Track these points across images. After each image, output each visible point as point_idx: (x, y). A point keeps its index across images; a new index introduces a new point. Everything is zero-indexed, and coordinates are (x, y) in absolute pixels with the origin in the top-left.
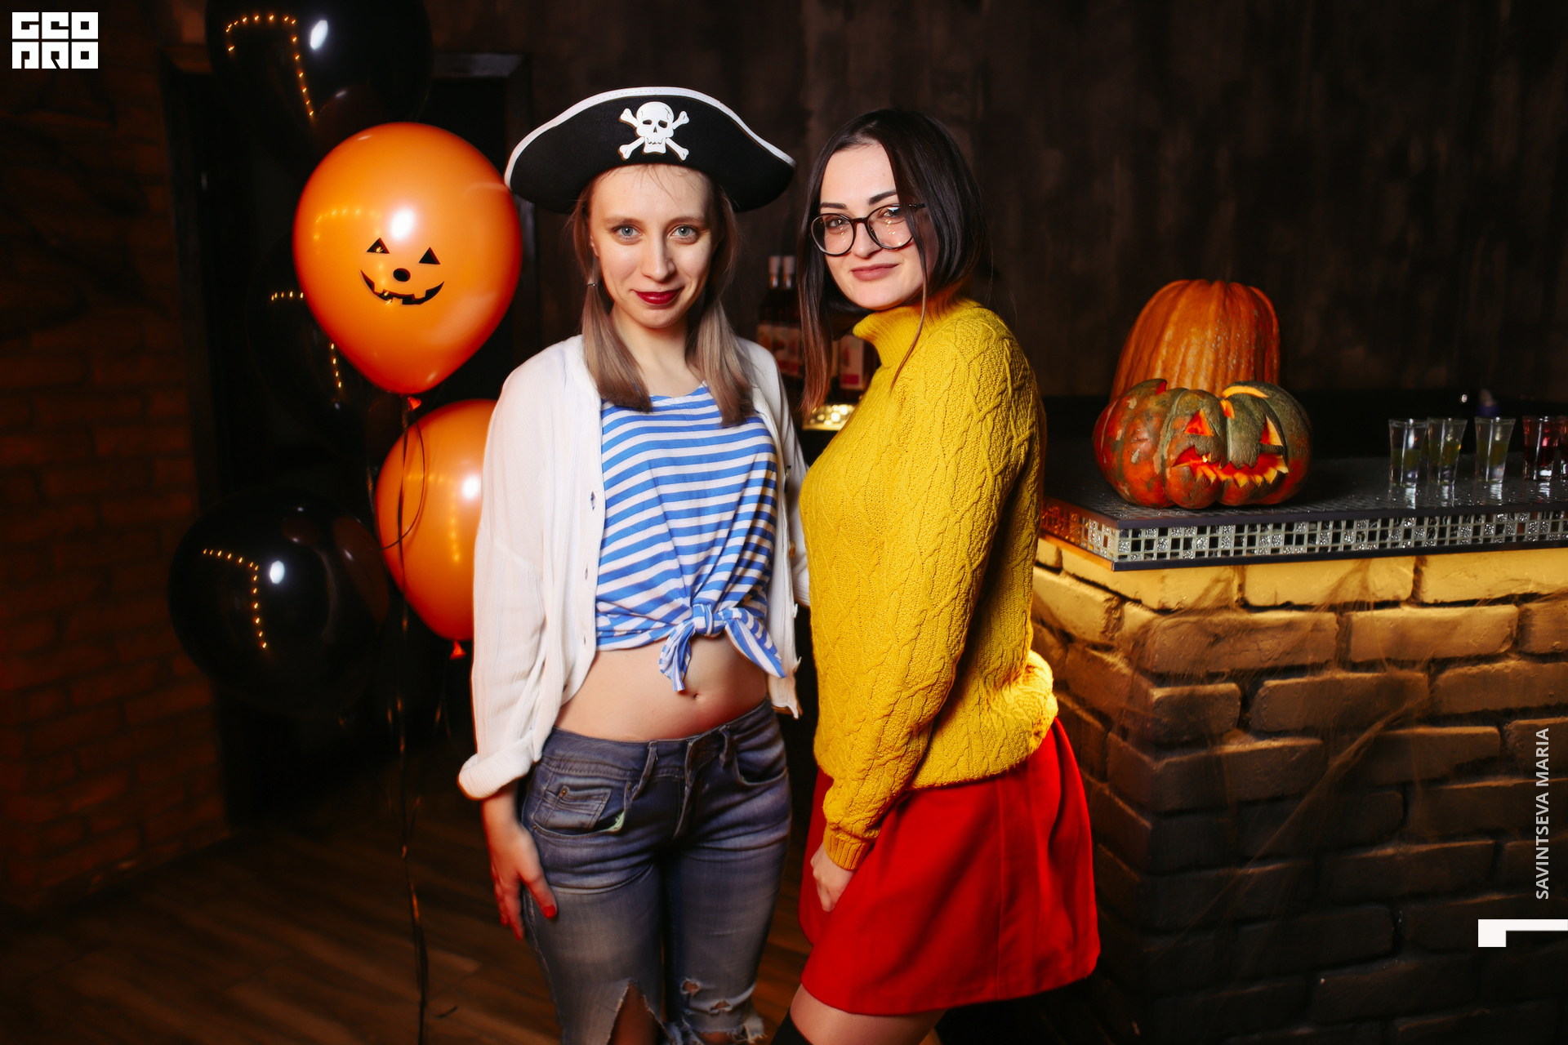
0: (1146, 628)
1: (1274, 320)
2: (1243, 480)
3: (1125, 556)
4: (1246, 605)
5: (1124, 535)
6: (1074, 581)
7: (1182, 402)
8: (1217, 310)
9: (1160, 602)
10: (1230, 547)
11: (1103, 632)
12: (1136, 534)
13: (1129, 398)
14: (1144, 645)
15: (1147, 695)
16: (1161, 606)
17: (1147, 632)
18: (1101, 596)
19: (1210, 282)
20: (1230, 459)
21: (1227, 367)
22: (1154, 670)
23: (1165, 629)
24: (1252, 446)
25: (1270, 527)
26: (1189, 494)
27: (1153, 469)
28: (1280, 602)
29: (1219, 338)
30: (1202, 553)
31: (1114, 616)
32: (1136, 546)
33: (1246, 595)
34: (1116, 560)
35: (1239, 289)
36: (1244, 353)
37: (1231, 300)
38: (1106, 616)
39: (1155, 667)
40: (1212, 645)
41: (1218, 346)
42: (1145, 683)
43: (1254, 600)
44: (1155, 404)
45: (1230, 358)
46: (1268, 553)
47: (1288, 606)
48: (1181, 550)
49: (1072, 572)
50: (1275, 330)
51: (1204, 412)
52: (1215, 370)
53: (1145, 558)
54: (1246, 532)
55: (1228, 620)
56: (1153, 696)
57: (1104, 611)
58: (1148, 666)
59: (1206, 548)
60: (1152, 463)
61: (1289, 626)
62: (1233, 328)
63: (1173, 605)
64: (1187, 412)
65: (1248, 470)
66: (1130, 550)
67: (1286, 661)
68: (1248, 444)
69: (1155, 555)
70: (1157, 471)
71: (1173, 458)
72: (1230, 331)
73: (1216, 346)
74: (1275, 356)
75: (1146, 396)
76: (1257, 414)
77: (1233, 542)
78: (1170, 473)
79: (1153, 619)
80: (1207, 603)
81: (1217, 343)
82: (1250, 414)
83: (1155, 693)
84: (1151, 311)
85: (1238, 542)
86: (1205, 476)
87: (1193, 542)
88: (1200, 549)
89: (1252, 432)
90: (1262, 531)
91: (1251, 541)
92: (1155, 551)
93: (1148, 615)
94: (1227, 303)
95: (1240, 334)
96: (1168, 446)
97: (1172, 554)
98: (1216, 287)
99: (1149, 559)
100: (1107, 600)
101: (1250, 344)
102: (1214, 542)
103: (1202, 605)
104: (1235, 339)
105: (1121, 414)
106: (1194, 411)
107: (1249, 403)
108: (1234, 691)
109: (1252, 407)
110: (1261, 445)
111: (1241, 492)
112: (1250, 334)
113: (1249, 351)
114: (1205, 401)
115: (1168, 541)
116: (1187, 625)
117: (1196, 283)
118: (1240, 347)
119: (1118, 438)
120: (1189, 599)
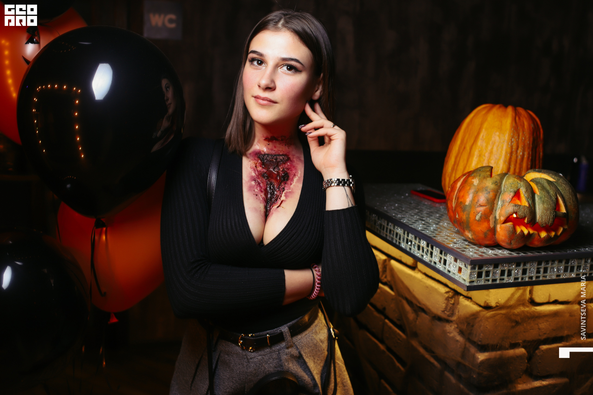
0: (474, 316)
1: (541, 130)
2: (543, 234)
3: (473, 282)
4: (533, 303)
5: (473, 268)
6: (424, 276)
7: (507, 183)
8: (512, 123)
9: (485, 302)
10: (534, 275)
11: (443, 311)
12: (480, 267)
13: (473, 178)
14: (473, 326)
15: (474, 357)
16: (486, 305)
17: (475, 318)
18: (443, 289)
19: (506, 106)
20: (537, 221)
21: (517, 157)
22: (479, 343)
23: (487, 318)
24: (551, 213)
25: (556, 262)
26: (511, 242)
27: (489, 225)
28: (552, 300)
29: (513, 140)
30: (517, 279)
31: (451, 302)
32: (480, 275)
33: (533, 297)
34: (468, 284)
35: (521, 111)
36: (526, 149)
37: (519, 118)
38: (446, 302)
39: (480, 341)
40: (513, 327)
41: (512, 144)
42: (473, 350)
43: (538, 300)
44: (491, 183)
45: (519, 151)
46: (554, 277)
47: (556, 302)
48: (505, 277)
49: (424, 271)
50: (542, 136)
51: (523, 191)
52: (510, 158)
53: (485, 282)
54: (543, 265)
55: (523, 312)
56: (478, 358)
57: (445, 298)
58: (476, 339)
59: (520, 275)
60: (489, 221)
61: (555, 314)
62: (521, 134)
63: (493, 304)
64: (512, 190)
65: (547, 228)
66: (476, 278)
67: (554, 335)
68: (548, 212)
69: (491, 281)
70: (492, 226)
71: (503, 219)
72: (519, 136)
73: (511, 144)
74: (541, 151)
75: (484, 178)
76: (552, 193)
77: (535, 271)
78: (500, 228)
79: (480, 311)
80: (512, 302)
81: (512, 142)
82: (548, 192)
83: (479, 357)
84: (471, 120)
85: (538, 272)
86: (522, 231)
87: (513, 272)
88: (516, 277)
89: (550, 204)
90: (552, 264)
91: (545, 271)
92: (491, 277)
93: (476, 308)
94: (517, 119)
95: (525, 138)
96: (499, 211)
97: (500, 279)
98: (510, 110)
99: (487, 283)
100: (447, 292)
101: (530, 144)
102: (524, 272)
103: (509, 304)
104: (522, 139)
105: (468, 188)
106: (516, 189)
107: (546, 185)
108: (525, 353)
109: (548, 188)
110: (556, 212)
111: (541, 240)
112: (529, 137)
113: (529, 148)
114: (522, 183)
115: (499, 272)
116: (499, 316)
117: (498, 106)
118: (524, 145)
119: (467, 203)
120: (502, 301)
